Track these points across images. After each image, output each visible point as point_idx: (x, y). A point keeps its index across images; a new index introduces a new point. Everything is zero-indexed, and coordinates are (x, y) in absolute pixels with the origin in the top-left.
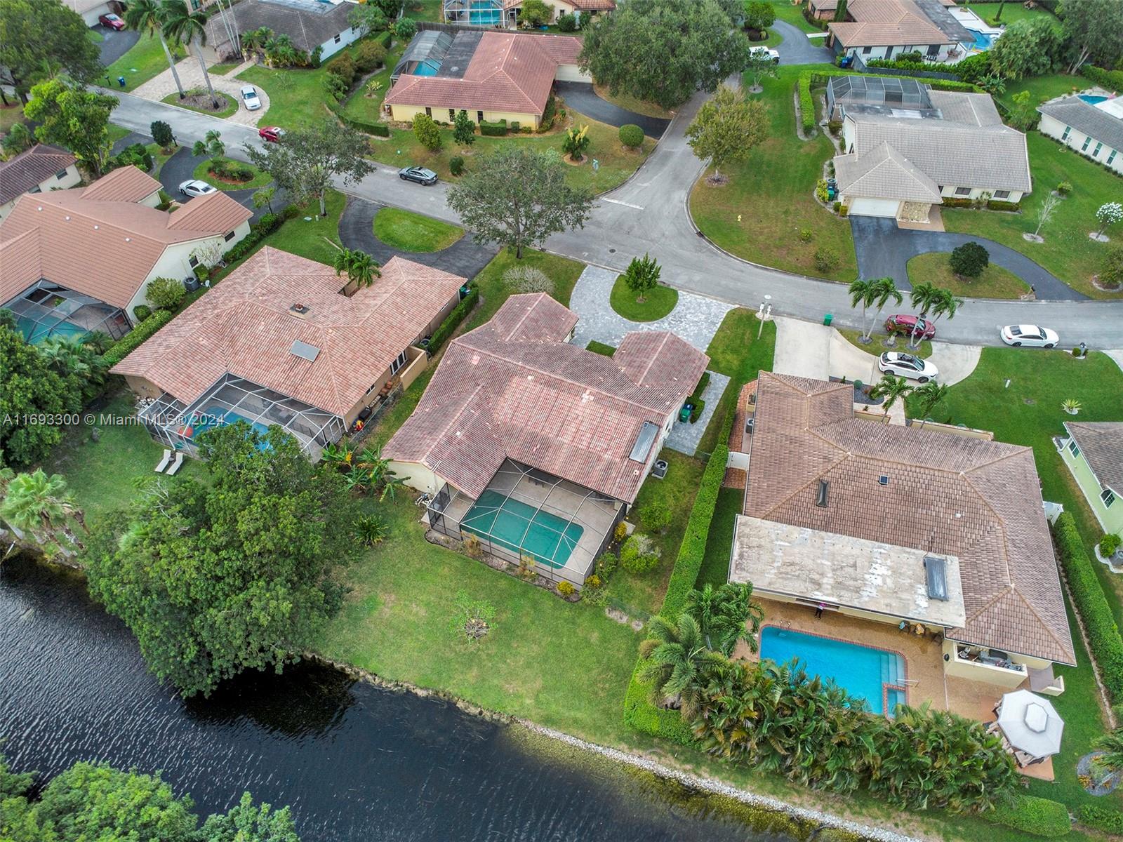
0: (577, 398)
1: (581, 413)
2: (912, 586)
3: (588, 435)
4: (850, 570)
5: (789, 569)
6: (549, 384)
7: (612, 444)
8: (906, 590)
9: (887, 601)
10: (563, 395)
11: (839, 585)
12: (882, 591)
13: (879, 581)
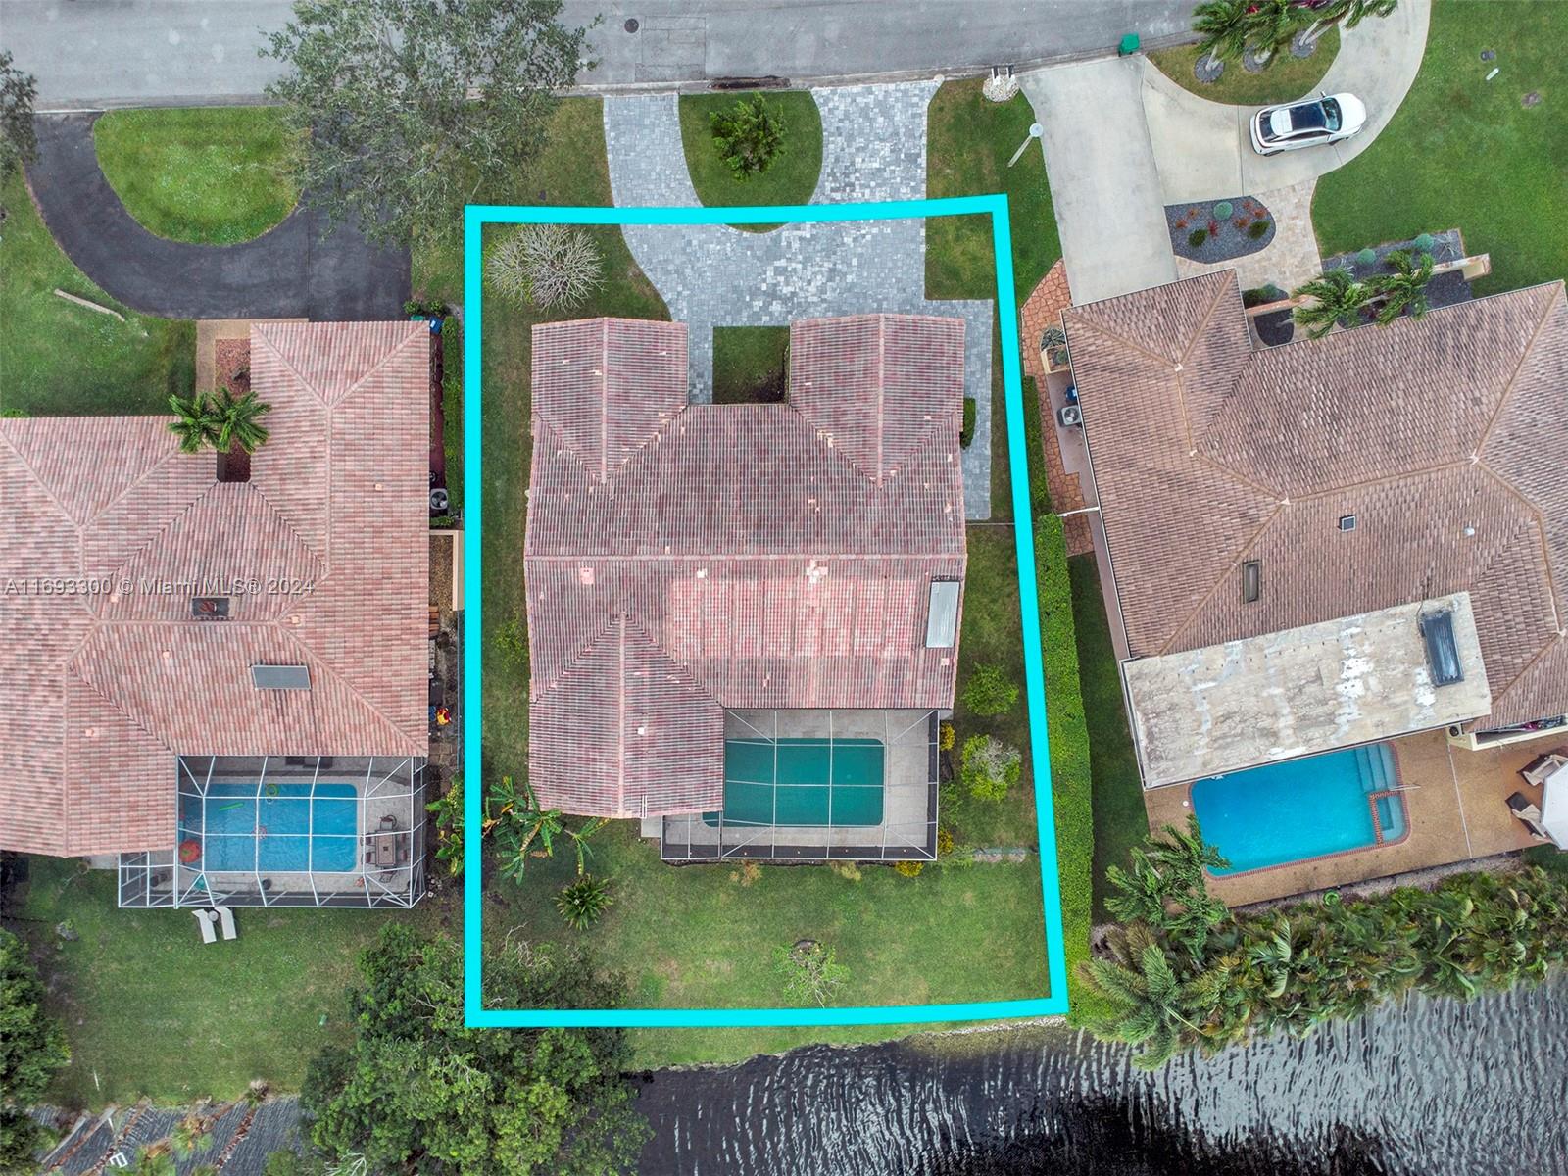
0: (799, 580)
1: (816, 603)
2: (1407, 675)
3: (843, 632)
4: (1313, 689)
5: (1225, 727)
6: (738, 572)
7: (889, 632)
8: (1401, 687)
9: (1376, 718)
10: (773, 583)
11: (1303, 723)
12: (1366, 704)
13: (1358, 689)
